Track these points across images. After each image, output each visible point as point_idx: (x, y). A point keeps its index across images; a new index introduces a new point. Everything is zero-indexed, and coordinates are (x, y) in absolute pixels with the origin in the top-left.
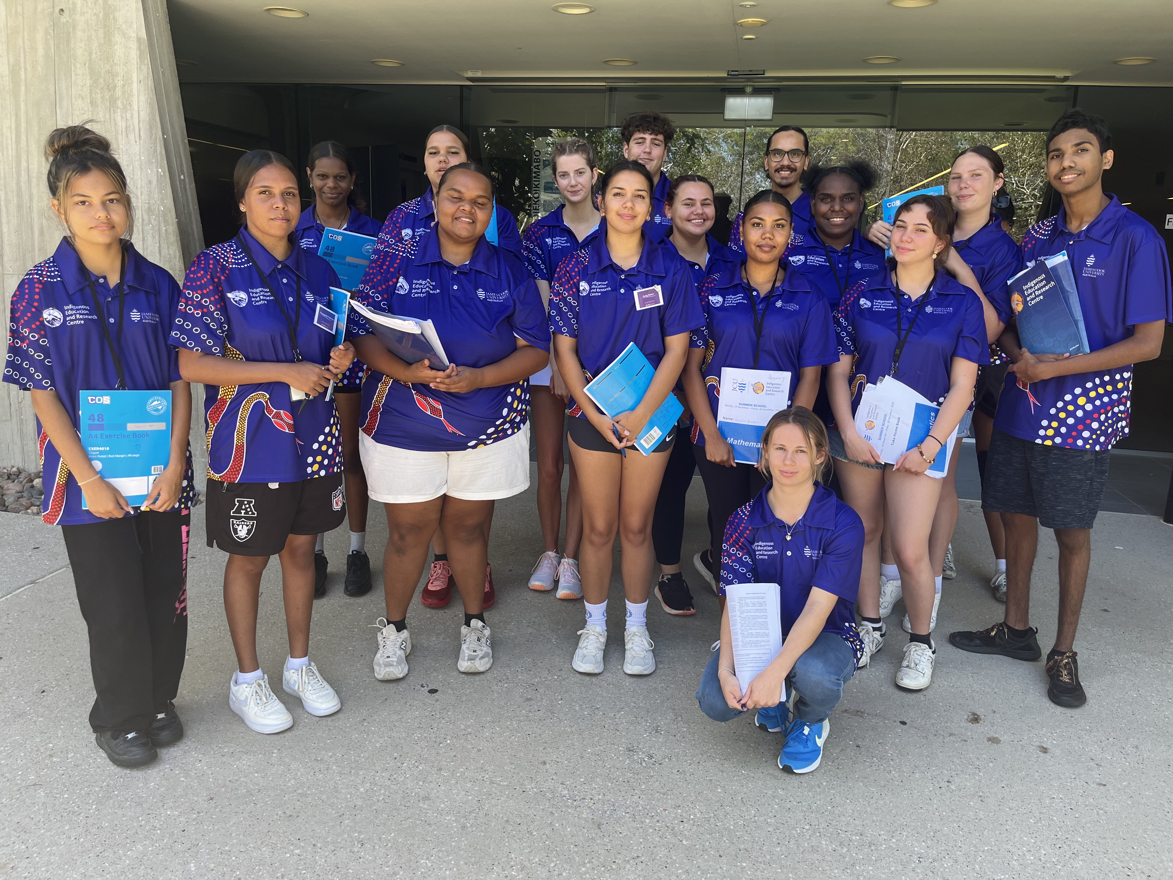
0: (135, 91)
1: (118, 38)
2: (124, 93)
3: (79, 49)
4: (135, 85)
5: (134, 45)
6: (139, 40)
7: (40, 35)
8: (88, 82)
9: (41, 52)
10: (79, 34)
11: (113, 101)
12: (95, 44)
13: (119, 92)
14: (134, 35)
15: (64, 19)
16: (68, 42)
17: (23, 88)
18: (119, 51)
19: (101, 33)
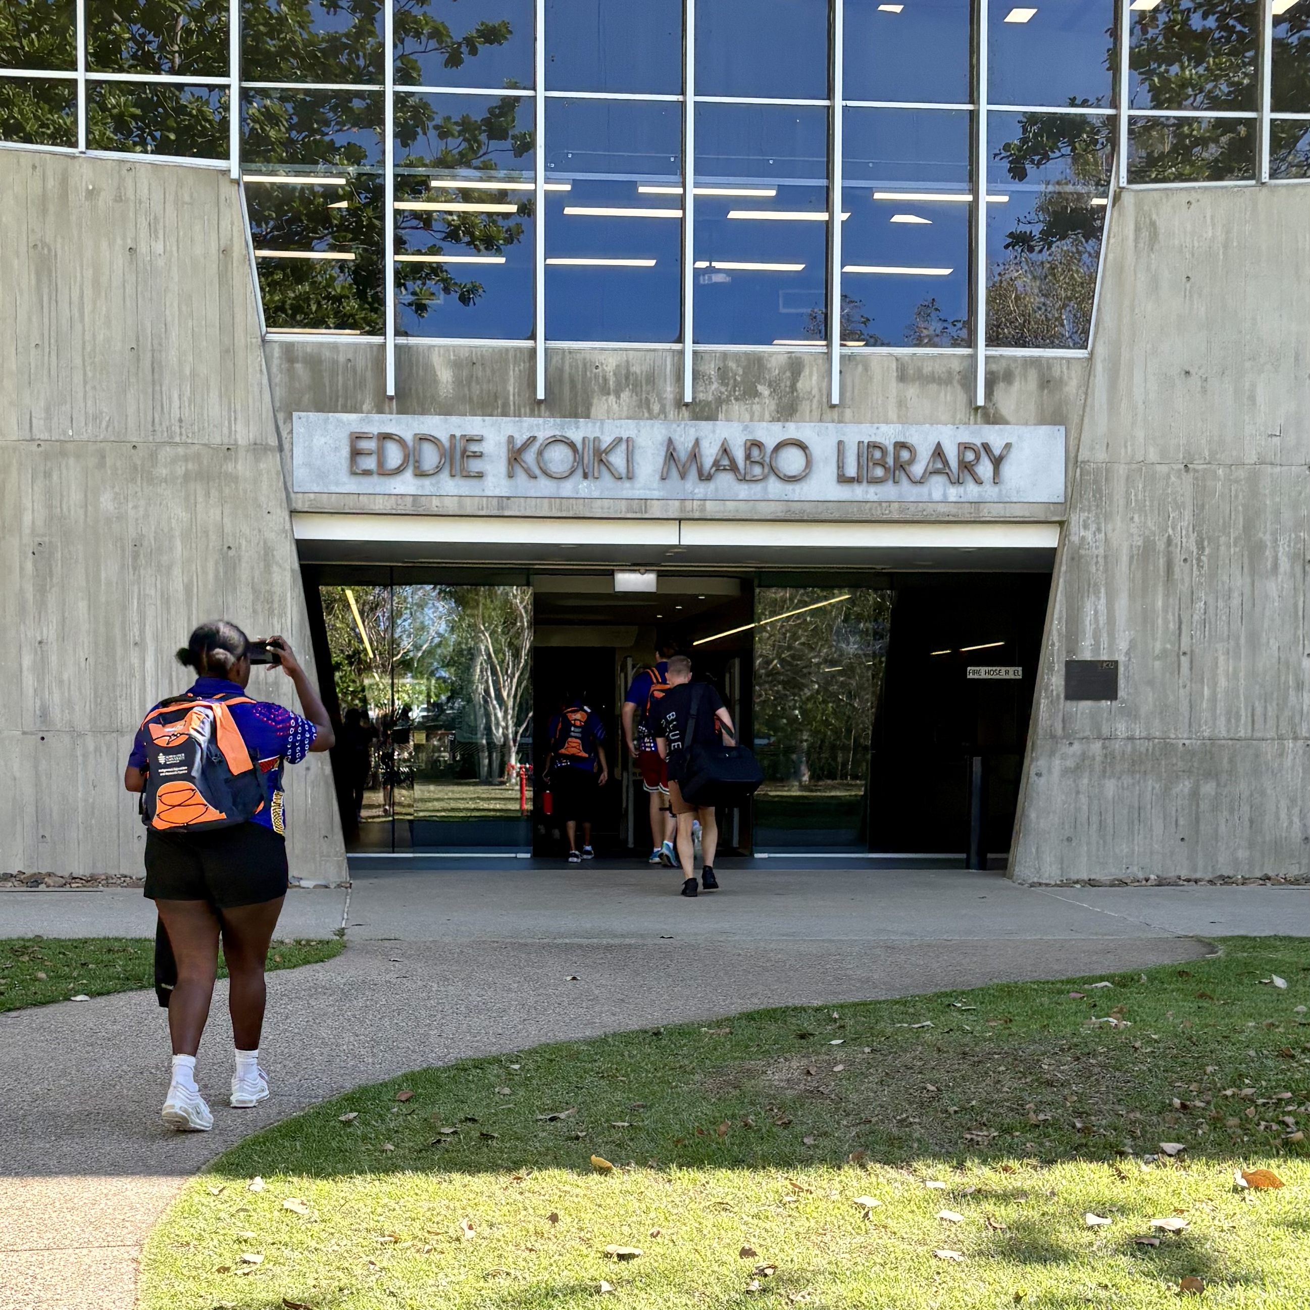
0: (289, 605)
1: (275, 568)
2: (280, 606)
3: (243, 573)
4: (289, 600)
5: (288, 574)
6: (292, 570)
7: (211, 566)
8: (251, 597)
9: (211, 576)
10: (244, 565)
11: (271, 611)
12: (257, 573)
13: (276, 605)
14: (288, 567)
15: (231, 553)
16: (234, 569)
17: (195, 600)
18: (276, 578)
19: (262, 565)
